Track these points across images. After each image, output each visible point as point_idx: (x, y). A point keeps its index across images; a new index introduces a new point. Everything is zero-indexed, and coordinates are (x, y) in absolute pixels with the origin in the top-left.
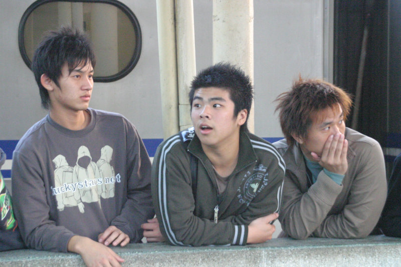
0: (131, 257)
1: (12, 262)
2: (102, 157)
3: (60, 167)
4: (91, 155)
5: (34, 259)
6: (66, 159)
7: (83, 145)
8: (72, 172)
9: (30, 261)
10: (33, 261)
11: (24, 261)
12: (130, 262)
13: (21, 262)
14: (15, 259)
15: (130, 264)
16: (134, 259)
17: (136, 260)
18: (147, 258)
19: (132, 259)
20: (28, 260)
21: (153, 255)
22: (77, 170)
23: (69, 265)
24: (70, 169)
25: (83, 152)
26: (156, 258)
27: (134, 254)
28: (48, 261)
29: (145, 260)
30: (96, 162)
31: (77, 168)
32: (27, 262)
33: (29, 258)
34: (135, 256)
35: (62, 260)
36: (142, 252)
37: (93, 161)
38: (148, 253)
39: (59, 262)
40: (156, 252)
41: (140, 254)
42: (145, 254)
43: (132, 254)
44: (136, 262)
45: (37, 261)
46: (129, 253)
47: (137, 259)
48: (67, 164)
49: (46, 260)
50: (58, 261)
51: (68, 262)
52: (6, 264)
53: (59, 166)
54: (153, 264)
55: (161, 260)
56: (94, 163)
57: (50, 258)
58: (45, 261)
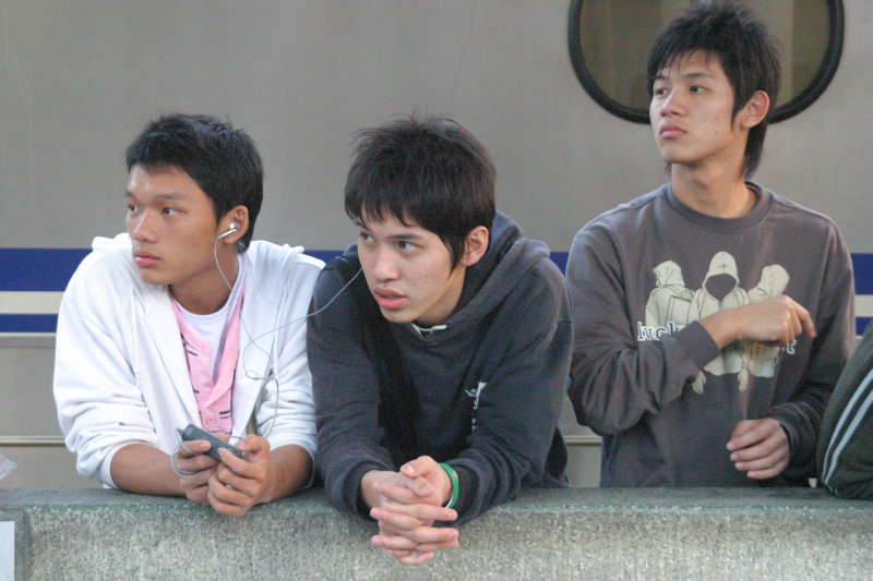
0: (792, 517)
1: (533, 514)
2: (761, 285)
3: (665, 286)
4: (739, 275)
5: (579, 510)
6: (682, 272)
7: (723, 250)
8: (690, 301)
9: (569, 515)
10: (577, 514)
11: (557, 513)
12: (789, 528)
13: (551, 515)
14: (538, 507)
15: (789, 533)
16: (799, 523)
17: (803, 524)
18: (829, 522)
19: (794, 520)
20: (566, 511)
21: (843, 516)
22: (701, 299)
23: (653, 528)
24: (687, 294)
25: (723, 264)
26: (851, 521)
27: (799, 511)
28: (609, 515)
29: (824, 525)
30: (747, 291)
31: (702, 295)
32: (563, 517)
33: (567, 507)
34: (801, 516)
35: (639, 515)
36: (818, 507)
37: (741, 286)
38: (832, 510)
39: (633, 521)
40: (851, 508)
41: (813, 511)
42: (825, 512)
43: (793, 510)
44: (803, 528)
45: (584, 514)
46: (787, 508)
47: (807, 521)
48: (683, 284)
49: (604, 514)
50: (630, 516)
51: (651, 522)
52: (519, 518)
53: (663, 284)
54: (843, 537)
55: (863, 527)
56: (743, 291)
57: (612, 509)
58: (602, 517)
